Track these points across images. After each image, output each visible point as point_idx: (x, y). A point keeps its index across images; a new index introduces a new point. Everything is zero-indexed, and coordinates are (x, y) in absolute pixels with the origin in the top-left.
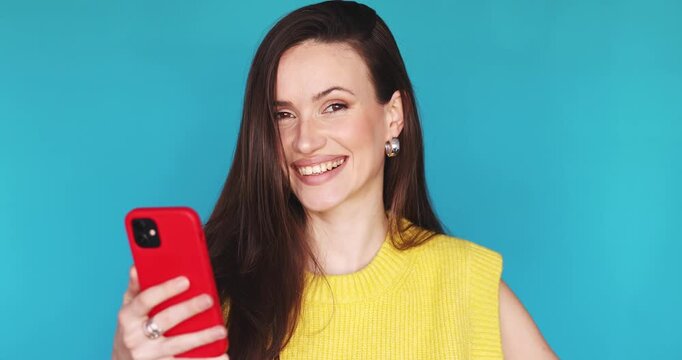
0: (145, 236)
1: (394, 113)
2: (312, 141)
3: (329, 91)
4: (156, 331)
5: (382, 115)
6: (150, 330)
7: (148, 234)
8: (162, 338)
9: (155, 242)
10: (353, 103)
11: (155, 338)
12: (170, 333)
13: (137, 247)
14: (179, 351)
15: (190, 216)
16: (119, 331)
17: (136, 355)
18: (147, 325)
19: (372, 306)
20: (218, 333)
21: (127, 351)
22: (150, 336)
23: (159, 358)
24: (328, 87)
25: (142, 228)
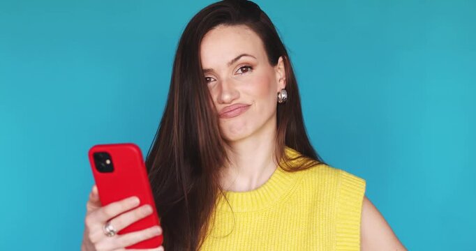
0: (103, 165)
1: (280, 72)
2: (231, 93)
3: (238, 58)
4: (112, 231)
5: (274, 74)
6: (108, 230)
7: (105, 163)
8: (116, 236)
9: (110, 168)
10: (256, 65)
11: (111, 236)
12: (122, 232)
13: (97, 173)
14: (128, 244)
15: (135, 150)
16: (86, 231)
17: (98, 247)
18: (106, 227)
19: (264, 214)
20: (156, 231)
21: (93, 245)
22: (108, 234)
23: (114, 249)
24: (238, 55)
25: (101, 159)
